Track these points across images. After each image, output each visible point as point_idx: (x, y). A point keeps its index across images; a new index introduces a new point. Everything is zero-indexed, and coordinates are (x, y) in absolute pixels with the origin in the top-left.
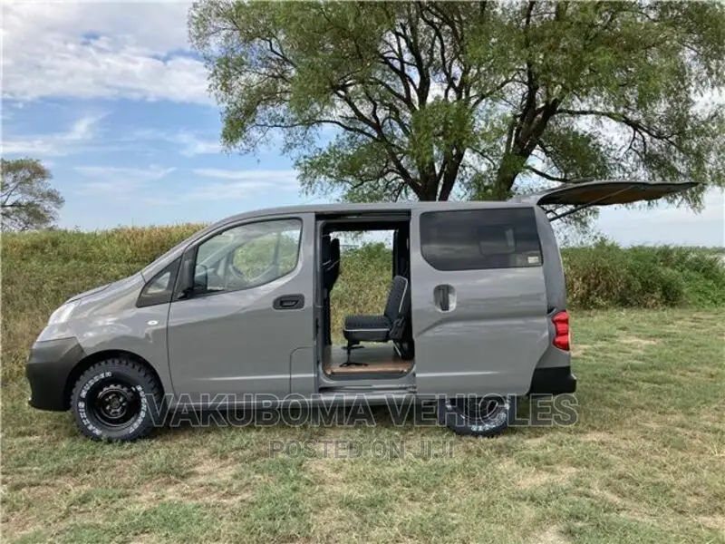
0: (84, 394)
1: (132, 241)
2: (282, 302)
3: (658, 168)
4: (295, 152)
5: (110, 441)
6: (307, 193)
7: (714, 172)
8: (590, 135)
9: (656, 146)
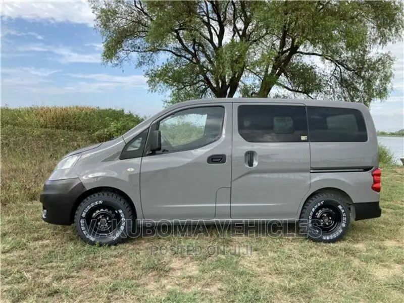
0: (84, 215)
1: (44, 115)
2: (212, 159)
3: (347, 87)
4: (145, 67)
5: (101, 245)
6: (152, 91)
7: (378, 90)
8: (311, 67)
9: (347, 75)
